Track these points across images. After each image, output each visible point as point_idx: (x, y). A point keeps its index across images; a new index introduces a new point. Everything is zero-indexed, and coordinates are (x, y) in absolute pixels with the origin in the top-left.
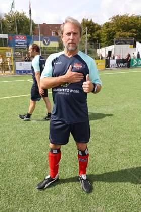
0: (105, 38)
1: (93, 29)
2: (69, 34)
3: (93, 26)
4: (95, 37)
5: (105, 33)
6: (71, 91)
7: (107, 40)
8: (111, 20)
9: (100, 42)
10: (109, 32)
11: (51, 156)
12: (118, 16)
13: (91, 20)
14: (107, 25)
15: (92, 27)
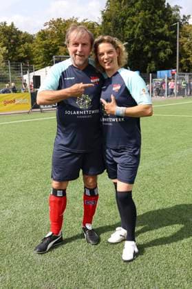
0: (41, 57)
1: (17, 40)
2: (76, 44)
3: (18, 36)
4: (22, 55)
5: (40, 47)
6: (93, 112)
7: (44, 61)
8: (48, 26)
9: (32, 63)
10: (46, 46)
11: (55, 201)
12: (59, 20)
13: (12, 24)
14: (43, 35)
15: (15, 36)
